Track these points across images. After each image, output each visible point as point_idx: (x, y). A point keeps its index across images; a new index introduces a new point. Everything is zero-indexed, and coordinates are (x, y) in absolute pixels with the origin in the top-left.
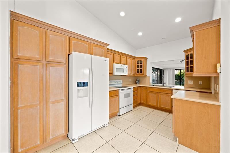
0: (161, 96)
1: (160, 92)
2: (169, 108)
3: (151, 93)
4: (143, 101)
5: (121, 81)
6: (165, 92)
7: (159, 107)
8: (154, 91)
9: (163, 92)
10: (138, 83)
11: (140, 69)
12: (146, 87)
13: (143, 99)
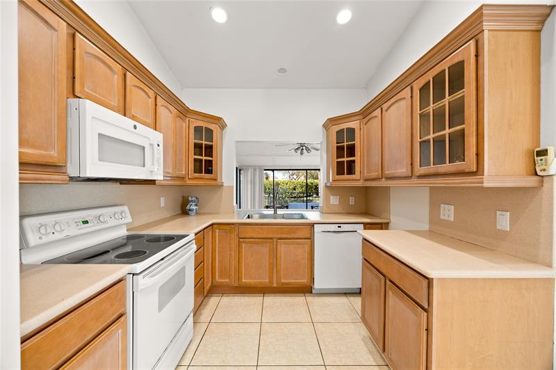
0: (283, 248)
1: (279, 236)
2: (304, 281)
3: (251, 243)
4: (221, 276)
5: (125, 208)
6: (295, 236)
7: (275, 285)
8: (260, 236)
9: (289, 236)
10: (193, 213)
11: (204, 158)
12: (233, 224)
13: (221, 272)
